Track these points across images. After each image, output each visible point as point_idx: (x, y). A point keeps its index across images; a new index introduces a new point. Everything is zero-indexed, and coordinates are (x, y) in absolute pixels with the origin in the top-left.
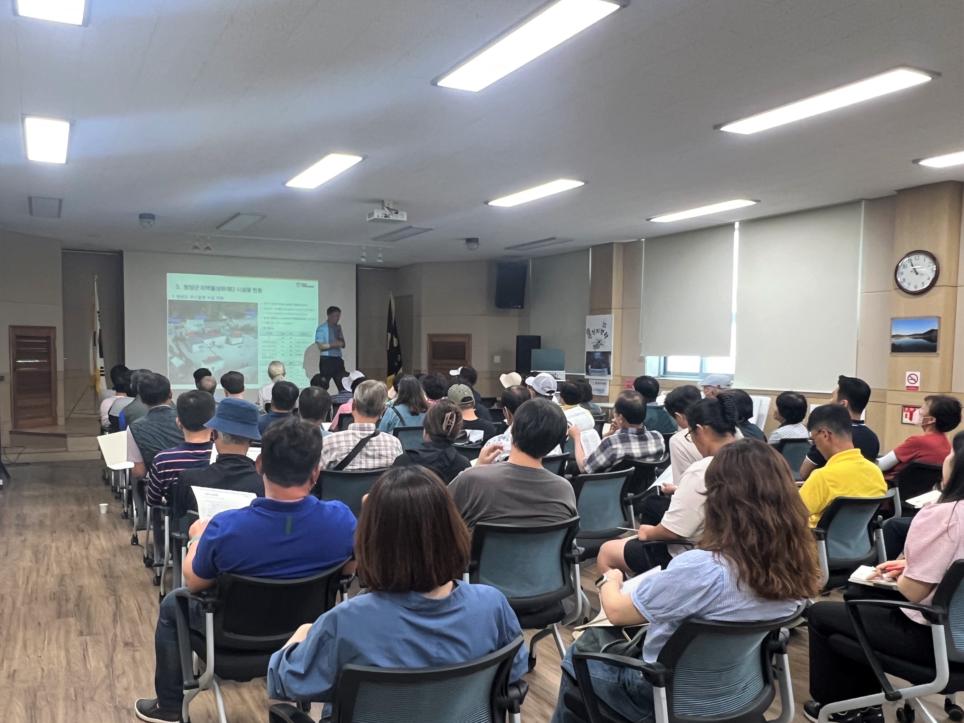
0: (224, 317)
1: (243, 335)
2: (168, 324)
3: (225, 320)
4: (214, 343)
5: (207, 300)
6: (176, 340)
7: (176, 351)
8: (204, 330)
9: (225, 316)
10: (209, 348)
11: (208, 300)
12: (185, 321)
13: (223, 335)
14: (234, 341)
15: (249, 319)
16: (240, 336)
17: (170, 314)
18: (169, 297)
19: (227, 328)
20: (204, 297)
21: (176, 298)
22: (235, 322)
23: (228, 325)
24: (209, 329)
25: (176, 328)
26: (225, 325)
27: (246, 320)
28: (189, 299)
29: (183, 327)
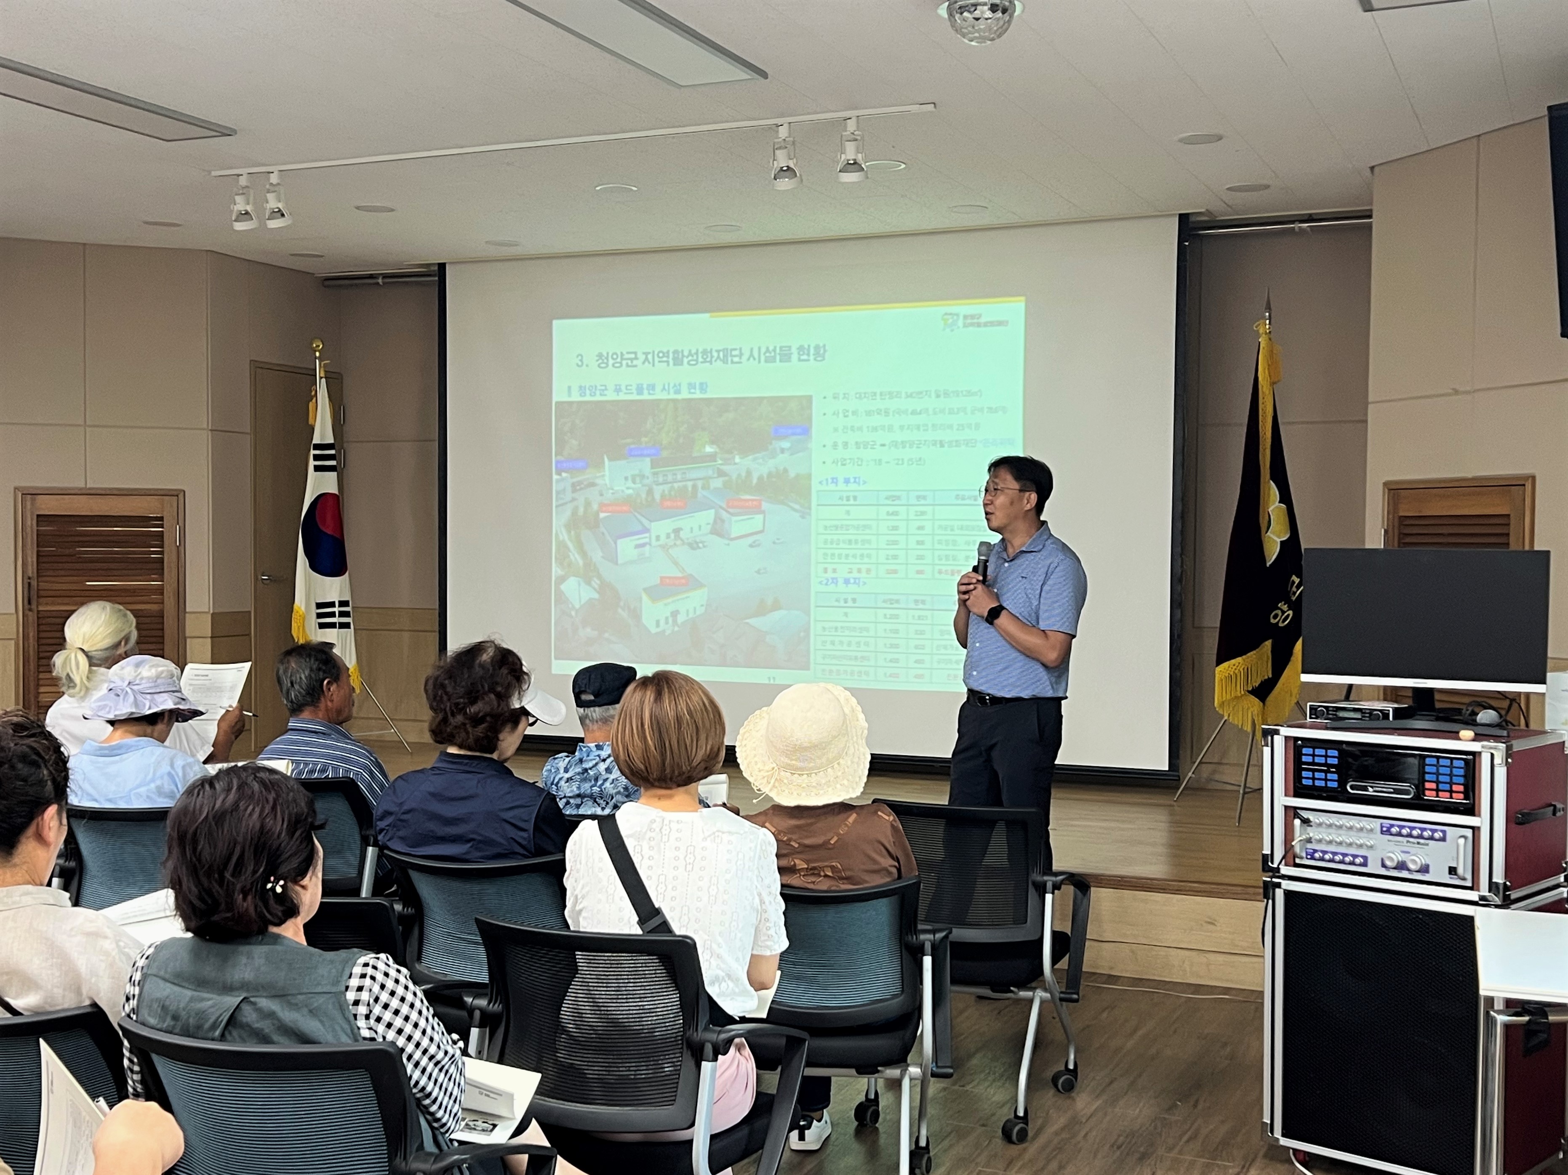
0: (709, 449)
1: (765, 506)
2: (555, 477)
3: (712, 457)
4: (677, 531)
5: (659, 395)
6: (573, 524)
7: (575, 557)
8: (650, 492)
9: (712, 443)
10: (664, 547)
11: (664, 396)
12: (600, 465)
13: (705, 506)
14: (739, 525)
15: (783, 451)
16: (757, 509)
17: (561, 444)
18: (559, 395)
19: (717, 483)
20: (652, 387)
21: (576, 397)
22: (741, 464)
23: (721, 473)
24: (666, 487)
25: (575, 487)
26: (710, 472)
27: (773, 456)
28: (611, 396)
29: (593, 485)
